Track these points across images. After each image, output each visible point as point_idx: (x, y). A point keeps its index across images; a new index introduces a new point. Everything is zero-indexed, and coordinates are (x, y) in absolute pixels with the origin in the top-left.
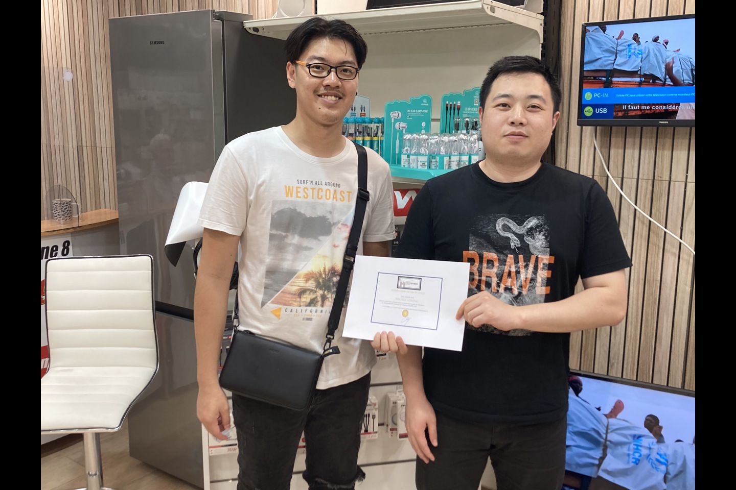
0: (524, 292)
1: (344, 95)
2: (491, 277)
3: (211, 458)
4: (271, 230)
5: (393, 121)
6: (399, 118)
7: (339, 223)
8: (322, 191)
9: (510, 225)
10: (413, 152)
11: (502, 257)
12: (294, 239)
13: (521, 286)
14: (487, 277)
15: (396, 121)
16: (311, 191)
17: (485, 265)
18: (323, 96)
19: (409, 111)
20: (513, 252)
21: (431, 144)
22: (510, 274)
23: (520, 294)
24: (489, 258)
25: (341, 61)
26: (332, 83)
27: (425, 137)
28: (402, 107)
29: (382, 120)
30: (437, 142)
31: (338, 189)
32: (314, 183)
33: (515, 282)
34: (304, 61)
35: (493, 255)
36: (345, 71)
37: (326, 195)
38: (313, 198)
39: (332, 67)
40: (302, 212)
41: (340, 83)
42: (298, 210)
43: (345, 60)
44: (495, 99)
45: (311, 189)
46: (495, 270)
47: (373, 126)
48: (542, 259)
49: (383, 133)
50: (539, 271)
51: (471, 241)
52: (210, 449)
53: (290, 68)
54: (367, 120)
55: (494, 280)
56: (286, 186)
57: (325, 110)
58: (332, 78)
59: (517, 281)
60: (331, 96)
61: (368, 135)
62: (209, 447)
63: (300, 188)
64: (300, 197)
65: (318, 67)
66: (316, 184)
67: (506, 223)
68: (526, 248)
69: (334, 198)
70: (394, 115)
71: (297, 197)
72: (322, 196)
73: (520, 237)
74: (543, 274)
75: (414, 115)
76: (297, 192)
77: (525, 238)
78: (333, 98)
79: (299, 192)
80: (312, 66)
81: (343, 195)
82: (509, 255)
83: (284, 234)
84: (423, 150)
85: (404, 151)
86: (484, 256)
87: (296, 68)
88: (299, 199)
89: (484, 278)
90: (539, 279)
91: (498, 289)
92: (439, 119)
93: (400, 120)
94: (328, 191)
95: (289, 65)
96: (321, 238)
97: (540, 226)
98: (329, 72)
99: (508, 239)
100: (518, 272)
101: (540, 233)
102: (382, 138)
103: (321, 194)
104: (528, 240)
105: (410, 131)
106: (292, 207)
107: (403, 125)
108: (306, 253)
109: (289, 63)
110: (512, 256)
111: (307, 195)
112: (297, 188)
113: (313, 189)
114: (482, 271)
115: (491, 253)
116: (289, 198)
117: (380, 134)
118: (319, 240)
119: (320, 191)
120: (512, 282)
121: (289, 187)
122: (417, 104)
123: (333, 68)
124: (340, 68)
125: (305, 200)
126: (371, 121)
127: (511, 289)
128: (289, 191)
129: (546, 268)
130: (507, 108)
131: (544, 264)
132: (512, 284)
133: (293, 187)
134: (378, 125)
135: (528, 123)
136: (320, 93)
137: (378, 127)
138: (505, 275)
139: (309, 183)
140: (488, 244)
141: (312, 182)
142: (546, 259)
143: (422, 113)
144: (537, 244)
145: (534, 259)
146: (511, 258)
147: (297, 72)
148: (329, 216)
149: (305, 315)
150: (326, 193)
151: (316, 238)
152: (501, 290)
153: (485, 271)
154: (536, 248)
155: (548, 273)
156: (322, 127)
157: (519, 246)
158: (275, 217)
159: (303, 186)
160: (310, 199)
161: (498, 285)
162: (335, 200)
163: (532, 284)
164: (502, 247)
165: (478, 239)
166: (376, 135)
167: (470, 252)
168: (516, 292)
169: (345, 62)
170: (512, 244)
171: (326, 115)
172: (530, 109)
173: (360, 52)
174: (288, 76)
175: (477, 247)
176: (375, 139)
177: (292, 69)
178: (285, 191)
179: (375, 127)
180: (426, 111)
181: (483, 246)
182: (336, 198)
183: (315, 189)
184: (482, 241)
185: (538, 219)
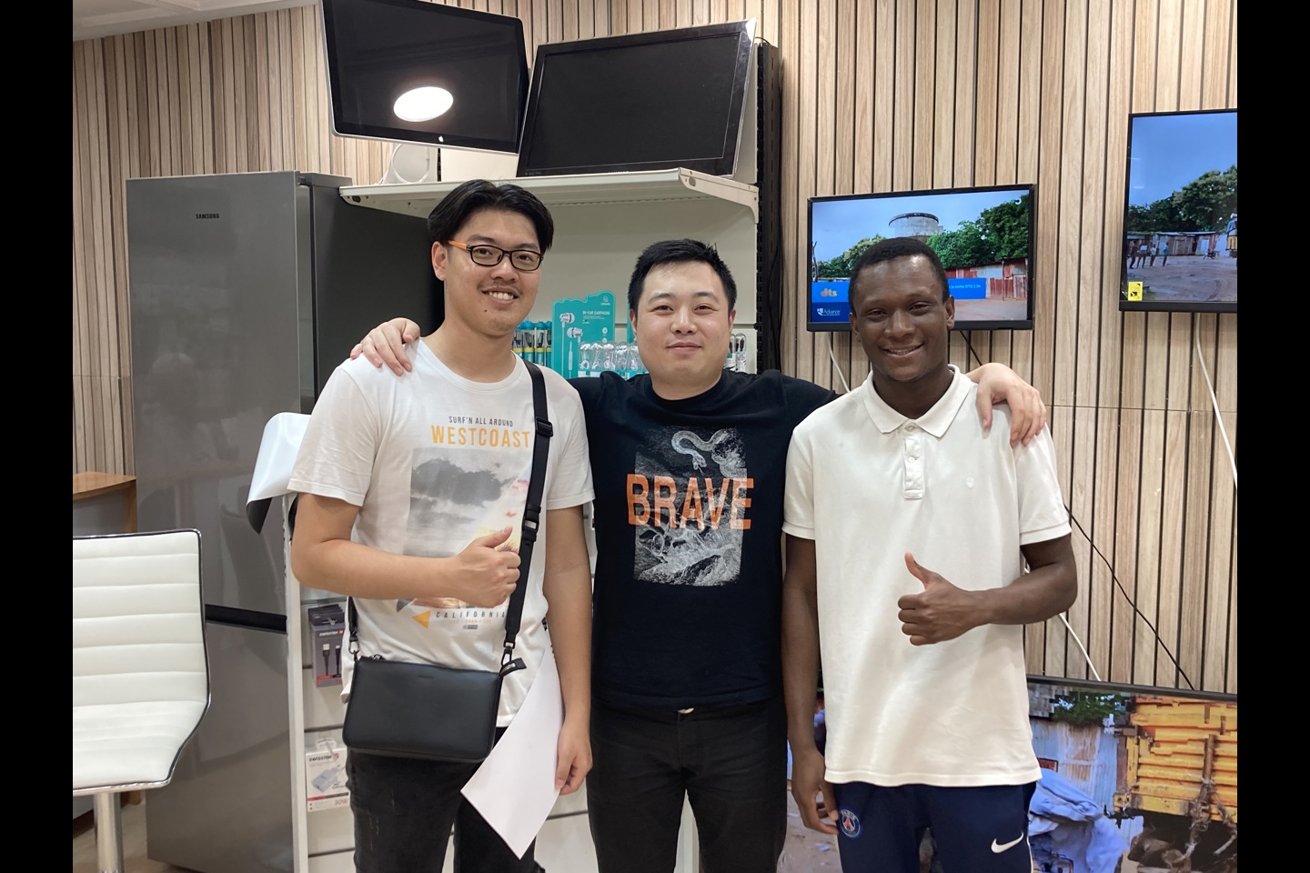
0: (714, 527)
1: (521, 293)
2: (667, 509)
3: (310, 816)
4: (412, 493)
5: (563, 326)
6: (572, 321)
7: (514, 479)
8: (485, 433)
9: (692, 440)
10: (594, 367)
11: (681, 481)
12: (445, 506)
13: (709, 519)
14: (661, 508)
15: (568, 326)
16: (470, 433)
17: (657, 492)
18: (491, 294)
19: (584, 312)
20: (696, 473)
21: (619, 356)
22: (693, 502)
23: (708, 529)
24: (663, 483)
25: (519, 243)
26: (505, 275)
27: (609, 346)
28: (575, 307)
29: (548, 325)
30: (625, 354)
31: (509, 428)
32: (474, 421)
33: (701, 514)
34: (462, 240)
35: (668, 479)
36: (523, 257)
37: (491, 440)
38: (473, 444)
39: (504, 252)
40: (458, 465)
41: (516, 275)
42: (452, 463)
43: (524, 242)
44: (651, 301)
45: (470, 429)
46: (672, 498)
47: (536, 333)
48: (738, 483)
49: (550, 343)
50: (734, 499)
51: (637, 462)
52: (309, 802)
53: (438, 250)
54: (527, 325)
55: (673, 512)
56: (433, 427)
57: (493, 315)
58: (505, 268)
59: (704, 512)
60: (503, 292)
61: (530, 345)
62: (307, 800)
63: (453, 428)
64: (454, 443)
65: (483, 251)
66: (477, 422)
67: (686, 437)
68: (716, 470)
69: (504, 442)
70: (565, 317)
71: (450, 442)
72: (485, 441)
73: (707, 455)
74: (740, 503)
75: (592, 317)
76: (450, 435)
77: (713, 457)
78: (506, 296)
79: (453, 435)
80: (475, 249)
81: (518, 437)
82: (691, 479)
83: (431, 499)
84: (608, 364)
85: (582, 366)
86: (656, 481)
87: (448, 251)
88: (452, 446)
89: (657, 510)
90: (734, 510)
91: (678, 523)
92: (626, 325)
93: (573, 325)
94: (494, 433)
95: (437, 246)
96: (486, 503)
97: (733, 441)
98: (500, 259)
99: (690, 456)
100: (704, 501)
101: (733, 450)
102: (549, 350)
103: (483, 437)
104: (717, 459)
105: (586, 339)
106: (442, 458)
107: (577, 331)
108: (465, 526)
109: (436, 243)
110: (695, 479)
111: (465, 440)
112: (449, 428)
113: (473, 430)
114: (654, 501)
115: (665, 477)
116: (439, 445)
117: (545, 344)
118: (483, 507)
119: (483, 432)
120: (696, 513)
121: (438, 427)
122: (594, 303)
123: (507, 252)
124: (514, 253)
125: (463, 447)
126: (533, 327)
127: (696, 522)
128: (437, 434)
129: (745, 495)
130: (668, 311)
131: (740, 489)
132: (697, 516)
133: (443, 428)
134: (543, 331)
135: (700, 329)
136: (485, 289)
137: (543, 334)
138: (687, 504)
139: (467, 421)
140: (659, 466)
141: (470, 420)
142: (743, 482)
143: (602, 316)
144: (730, 464)
145: (727, 484)
146: (694, 481)
147: (449, 257)
148: (495, 471)
149: (467, 621)
150: (491, 436)
151: (479, 504)
152: (683, 525)
153: (658, 500)
154: (728, 469)
155: (746, 502)
156: (487, 339)
157: (705, 466)
158: (418, 473)
159: (458, 426)
160: (468, 446)
161: (678, 519)
162: (506, 445)
163: (724, 516)
164: (681, 468)
165: (647, 460)
166: (540, 345)
167: (636, 475)
168: (702, 527)
169: (524, 245)
170: (695, 464)
171: (495, 321)
172: (699, 311)
173: (545, 233)
174: (434, 264)
175: (645, 469)
176: (540, 350)
177: (442, 253)
178: (432, 435)
179: (539, 336)
180: (608, 313)
181: (654, 469)
182: (508, 442)
183: (475, 429)
184: (652, 461)
185: (728, 432)
